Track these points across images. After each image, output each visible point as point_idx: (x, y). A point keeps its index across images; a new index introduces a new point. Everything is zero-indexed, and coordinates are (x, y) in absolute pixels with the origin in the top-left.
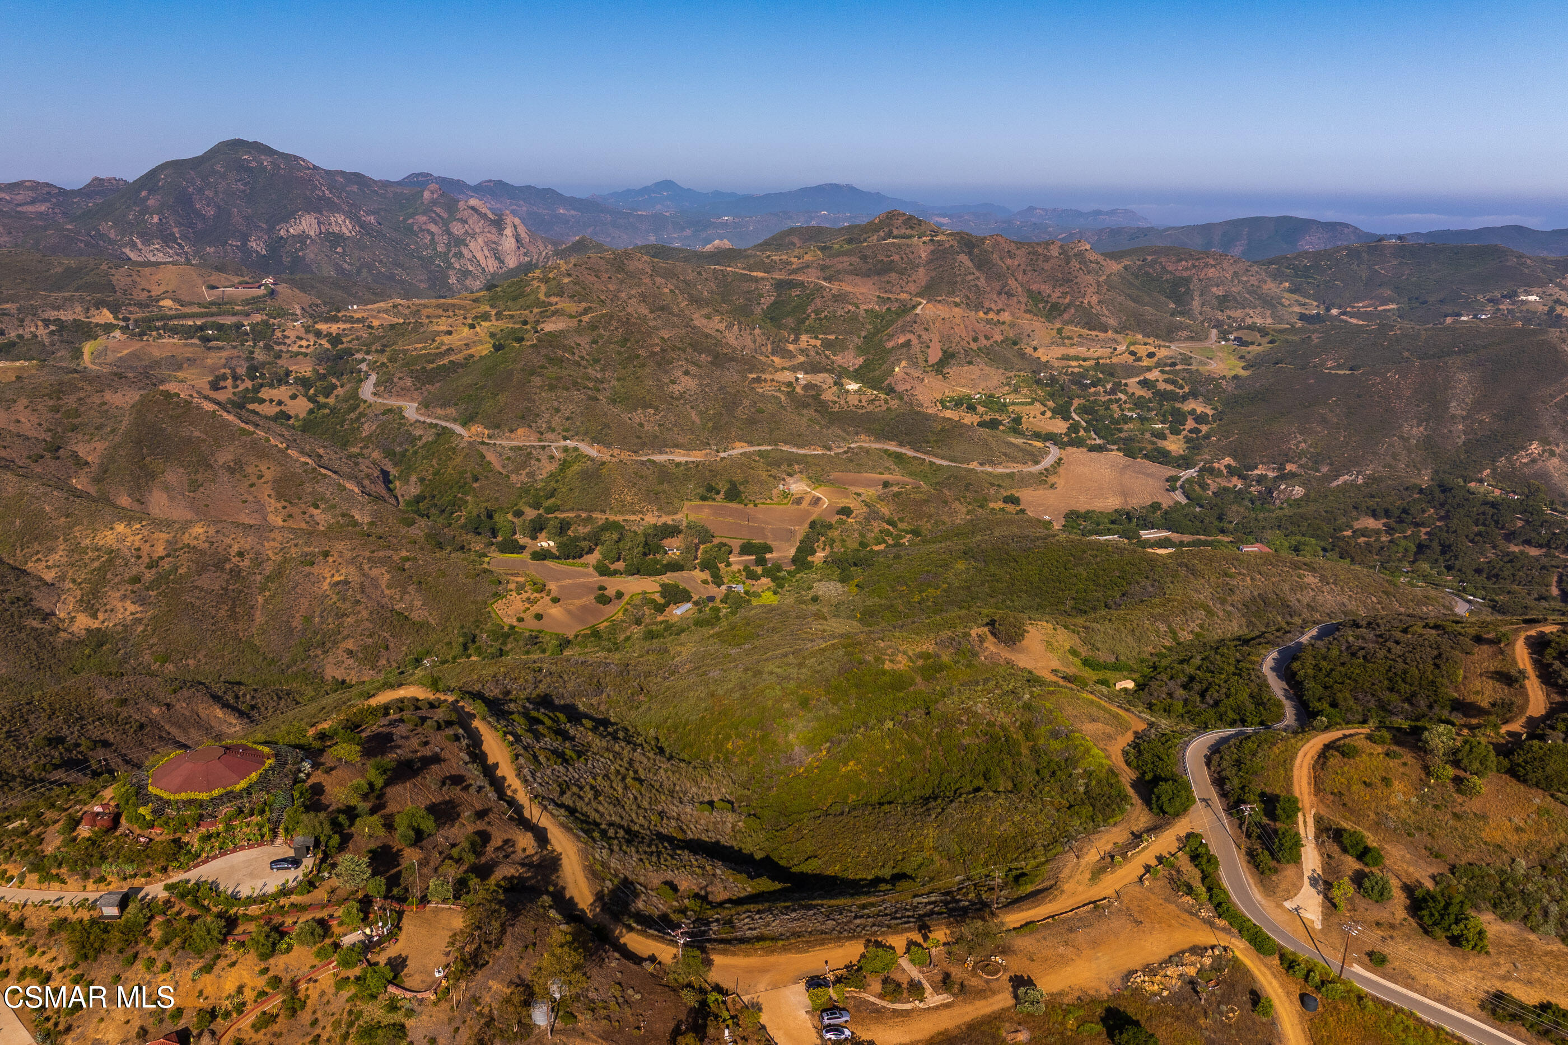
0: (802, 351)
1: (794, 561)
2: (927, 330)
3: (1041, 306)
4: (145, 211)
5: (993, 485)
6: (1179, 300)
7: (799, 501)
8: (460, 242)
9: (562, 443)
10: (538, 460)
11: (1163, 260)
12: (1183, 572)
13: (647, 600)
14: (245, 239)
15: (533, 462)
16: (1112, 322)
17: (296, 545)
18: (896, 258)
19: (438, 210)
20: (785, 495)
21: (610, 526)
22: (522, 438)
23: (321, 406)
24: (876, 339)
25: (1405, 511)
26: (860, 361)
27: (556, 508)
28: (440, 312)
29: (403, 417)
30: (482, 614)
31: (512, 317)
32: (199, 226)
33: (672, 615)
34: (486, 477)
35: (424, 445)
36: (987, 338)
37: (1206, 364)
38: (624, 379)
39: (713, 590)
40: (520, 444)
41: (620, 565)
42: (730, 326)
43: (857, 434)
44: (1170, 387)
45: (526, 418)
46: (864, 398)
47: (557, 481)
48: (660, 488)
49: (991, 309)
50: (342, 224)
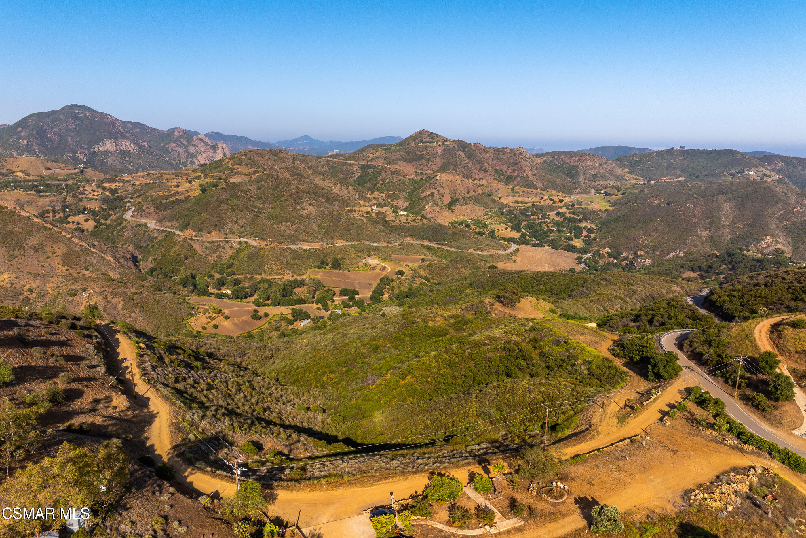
0: (375, 199)
1: (371, 298)
2: (442, 187)
3: (502, 177)
4: (19, 138)
5: (482, 260)
6: (572, 176)
7: (374, 268)
8: (193, 156)
9: (238, 240)
10: (224, 248)
11: (563, 157)
12: (604, 282)
13: (283, 317)
14: (74, 153)
15: (220, 250)
16: (539, 185)
17: (66, 285)
18: (425, 152)
19: (182, 140)
20: (366, 265)
21: (263, 281)
22: (216, 236)
23: (101, 225)
24: (415, 193)
25: (710, 267)
26: (407, 204)
27: (233, 273)
28: (174, 177)
29: (147, 227)
30: (180, 325)
31: (213, 176)
32: (49, 146)
33: (297, 325)
34: (193, 257)
35: (158, 242)
36: (474, 191)
37: (590, 205)
38: (275, 208)
39: (323, 313)
40: (214, 240)
41: (269, 302)
42: (335, 184)
43: (406, 237)
44: (572, 216)
45: (218, 226)
46: (409, 219)
47: (234, 259)
48: (294, 262)
49: (476, 178)
50: (129, 146)
